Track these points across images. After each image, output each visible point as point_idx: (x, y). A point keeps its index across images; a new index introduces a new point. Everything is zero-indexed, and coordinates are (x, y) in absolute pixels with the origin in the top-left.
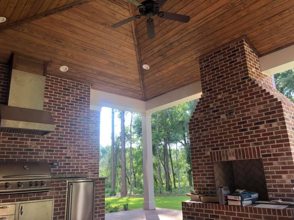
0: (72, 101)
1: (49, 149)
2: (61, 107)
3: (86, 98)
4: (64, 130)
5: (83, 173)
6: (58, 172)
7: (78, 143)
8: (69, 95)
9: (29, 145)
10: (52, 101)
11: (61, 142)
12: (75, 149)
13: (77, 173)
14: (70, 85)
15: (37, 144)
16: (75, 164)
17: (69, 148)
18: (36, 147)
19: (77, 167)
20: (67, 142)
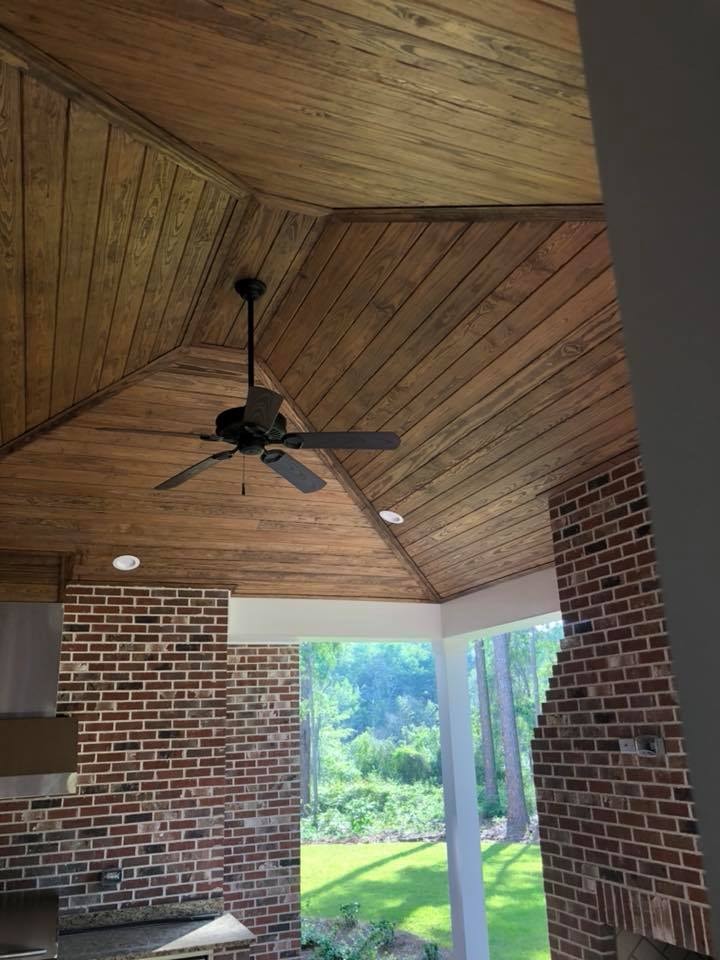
0: (164, 657)
1: (92, 827)
2: (131, 681)
3: (214, 635)
4: (139, 756)
5: (205, 897)
6: (119, 904)
7: (188, 794)
8: (155, 638)
9: (28, 823)
10: (101, 667)
11: (129, 798)
12: (179, 816)
13: (185, 900)
14: (159, 602)
15: (52, 815)
16: (180, 868)
17: (160, 817)
18: (52, 825)
19: (185, 878)
20: (150, 796)
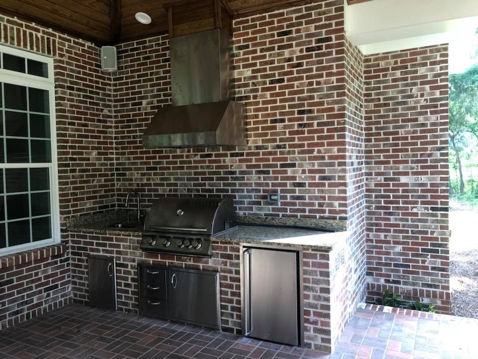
0: (298, 58)
1: (262, 169)
2: (277, 78)
3: (333, 36)
4: (285, 127)
5: (335, 218)
6: (281, 214)
7: (319, 152)
8: (290, 46)
9: (229, 164)
10: (258, 71)
11: (281, 153)
12: (314, 166)
13: (321, 218)
14: (291, 19)
15: (240, 161)
16: (316, 198)
17: (301, 166)
18: (240, 167)
19: (320, 205)
20: (294, 152)
